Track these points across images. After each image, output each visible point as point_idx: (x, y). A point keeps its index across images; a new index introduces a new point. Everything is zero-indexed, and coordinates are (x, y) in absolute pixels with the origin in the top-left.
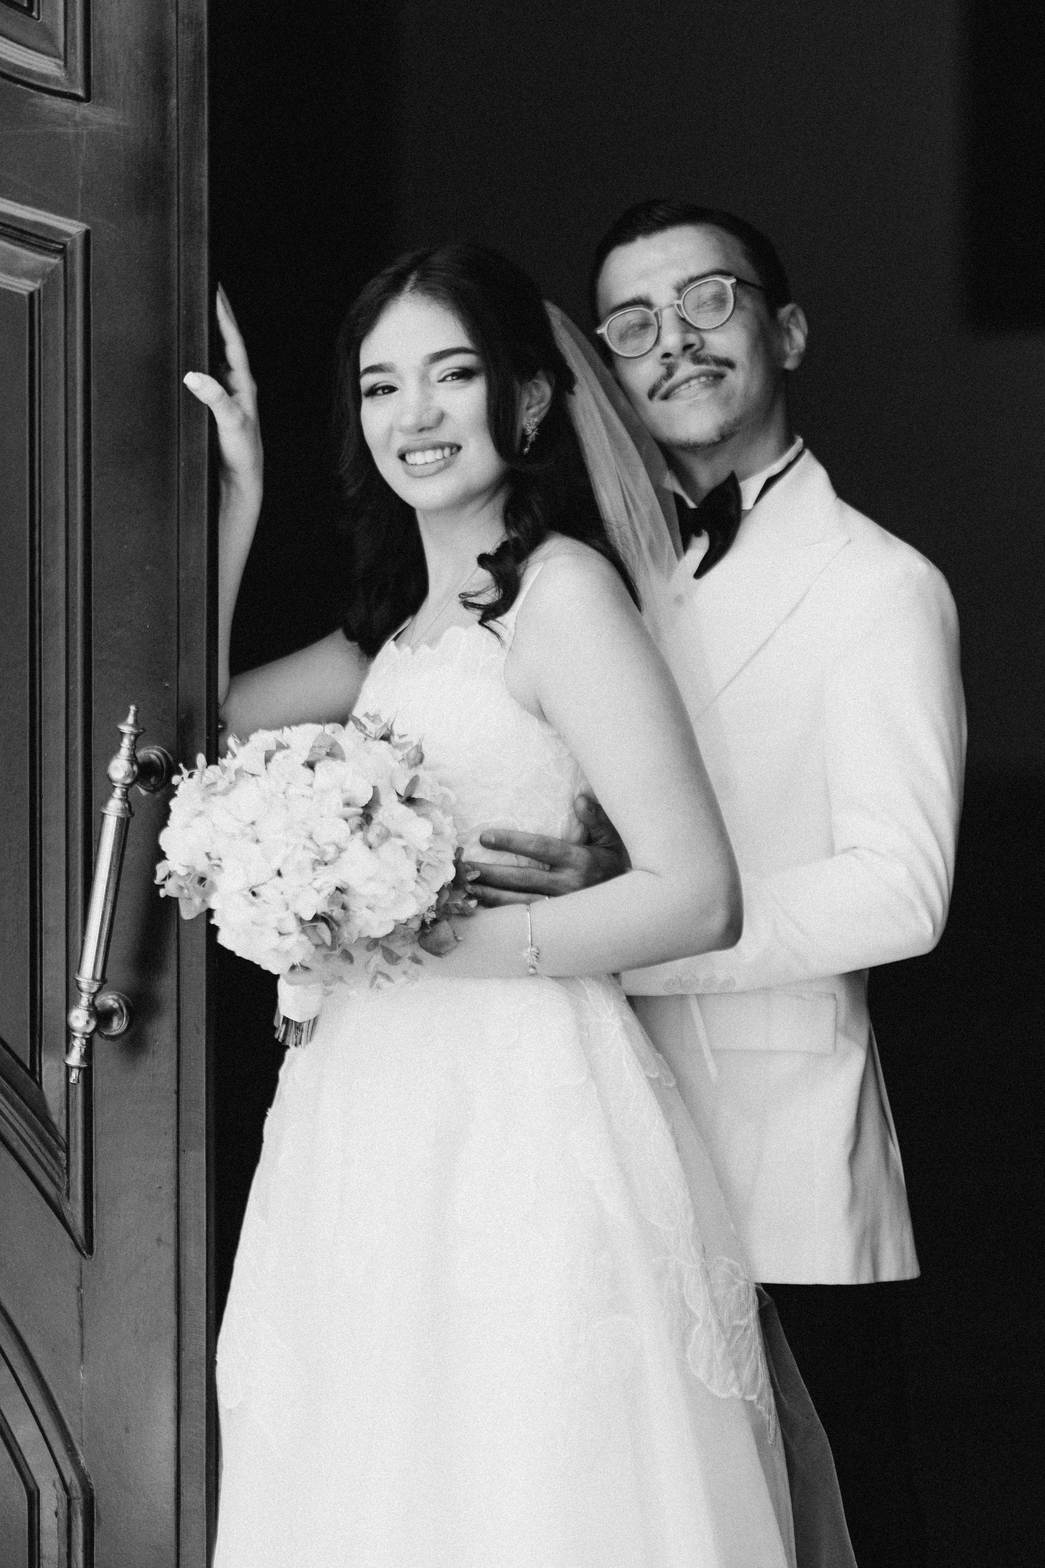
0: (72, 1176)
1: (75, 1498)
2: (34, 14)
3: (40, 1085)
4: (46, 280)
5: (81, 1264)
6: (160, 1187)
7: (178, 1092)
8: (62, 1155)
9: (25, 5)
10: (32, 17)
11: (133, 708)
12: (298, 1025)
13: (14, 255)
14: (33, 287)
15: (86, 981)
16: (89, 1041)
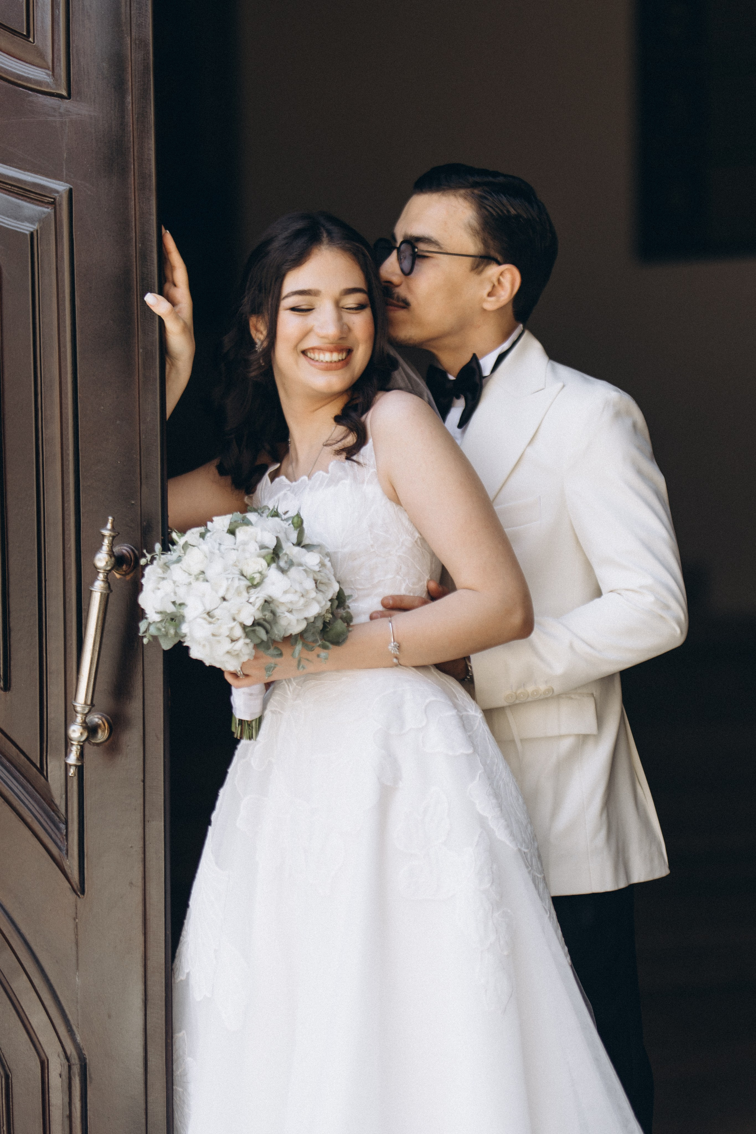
0: (70, 839)
1: (74, 1065)
2: (31, 39)
3: (46, 779)
4: (42, 223)
5: (76, 901)
6: (131, 847)
7: (144, 781)
8: (62, 826)
9: (25, 33)
10: (31, 42)
11: (110, 519)
12: (249, 723)
13: (19, 206)
14: (33, 228)
15: (80, 705)
16: (82, 747)
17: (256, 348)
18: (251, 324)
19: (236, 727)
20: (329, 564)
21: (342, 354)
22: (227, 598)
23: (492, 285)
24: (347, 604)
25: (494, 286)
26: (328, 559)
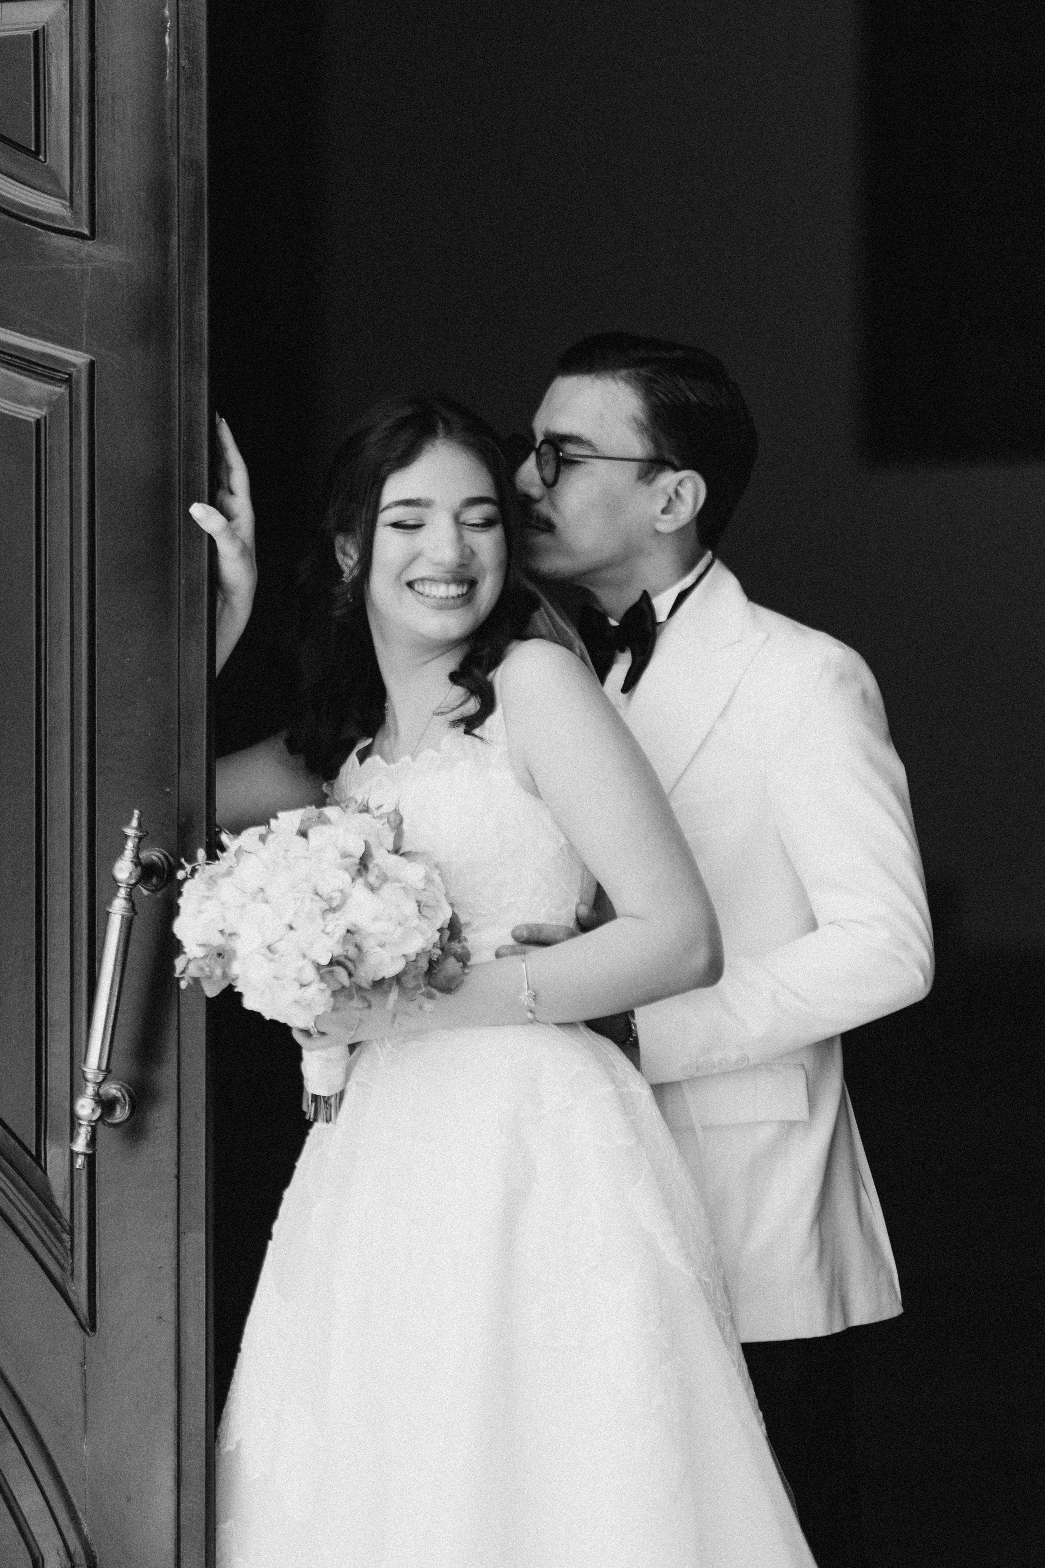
0: (76, 1257)
1: (78, 1565)
2: (41, 157)
3: (45, 1171)
4: (52, 408)
5: (85, 1341)
6: (160, 1267)
7: (178, 1177)
8: (66, 1237)
9: (33, 149)
10: (40, 161)
11: (136, 813)
12: (327, 1100)
13: (21, 384)
14: (39, 414)
15: (92, 1071)
16: (94, 1129)
17: (343, 577)
18: (337, 546)
19: (308, 1104)
20: (438, 880)
21: (463, 587)
22: (294, 926)
23: (667, 498)
24: (463, 935)
25: (670, 500)
26: (438, 872)
